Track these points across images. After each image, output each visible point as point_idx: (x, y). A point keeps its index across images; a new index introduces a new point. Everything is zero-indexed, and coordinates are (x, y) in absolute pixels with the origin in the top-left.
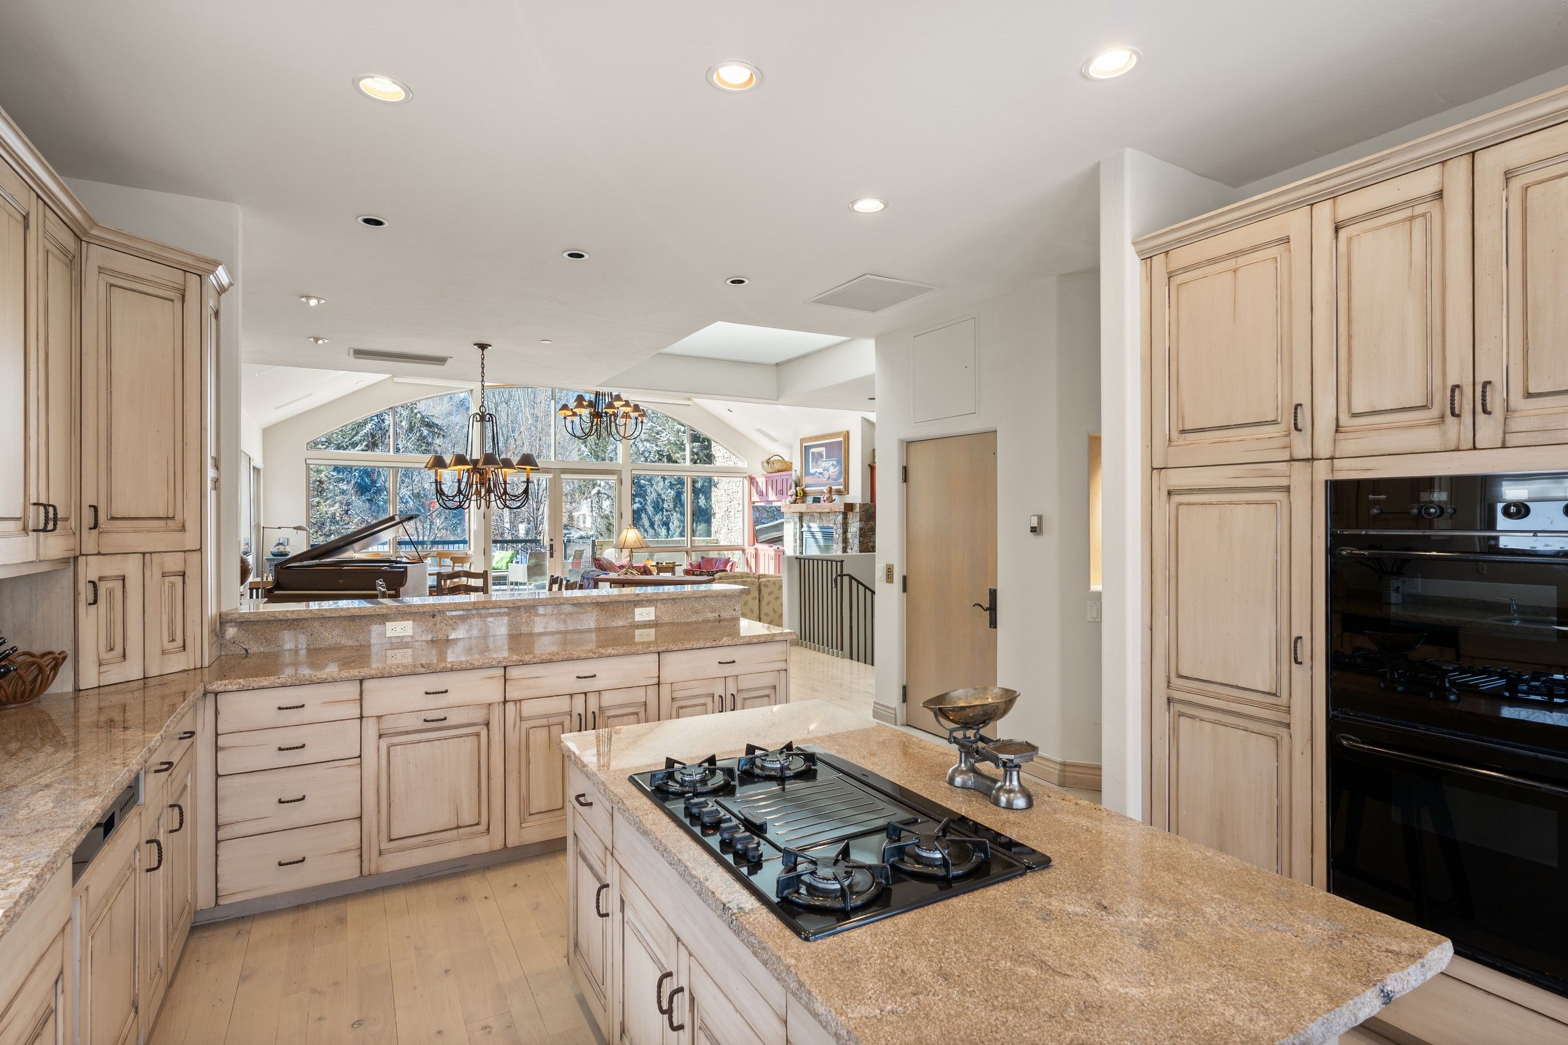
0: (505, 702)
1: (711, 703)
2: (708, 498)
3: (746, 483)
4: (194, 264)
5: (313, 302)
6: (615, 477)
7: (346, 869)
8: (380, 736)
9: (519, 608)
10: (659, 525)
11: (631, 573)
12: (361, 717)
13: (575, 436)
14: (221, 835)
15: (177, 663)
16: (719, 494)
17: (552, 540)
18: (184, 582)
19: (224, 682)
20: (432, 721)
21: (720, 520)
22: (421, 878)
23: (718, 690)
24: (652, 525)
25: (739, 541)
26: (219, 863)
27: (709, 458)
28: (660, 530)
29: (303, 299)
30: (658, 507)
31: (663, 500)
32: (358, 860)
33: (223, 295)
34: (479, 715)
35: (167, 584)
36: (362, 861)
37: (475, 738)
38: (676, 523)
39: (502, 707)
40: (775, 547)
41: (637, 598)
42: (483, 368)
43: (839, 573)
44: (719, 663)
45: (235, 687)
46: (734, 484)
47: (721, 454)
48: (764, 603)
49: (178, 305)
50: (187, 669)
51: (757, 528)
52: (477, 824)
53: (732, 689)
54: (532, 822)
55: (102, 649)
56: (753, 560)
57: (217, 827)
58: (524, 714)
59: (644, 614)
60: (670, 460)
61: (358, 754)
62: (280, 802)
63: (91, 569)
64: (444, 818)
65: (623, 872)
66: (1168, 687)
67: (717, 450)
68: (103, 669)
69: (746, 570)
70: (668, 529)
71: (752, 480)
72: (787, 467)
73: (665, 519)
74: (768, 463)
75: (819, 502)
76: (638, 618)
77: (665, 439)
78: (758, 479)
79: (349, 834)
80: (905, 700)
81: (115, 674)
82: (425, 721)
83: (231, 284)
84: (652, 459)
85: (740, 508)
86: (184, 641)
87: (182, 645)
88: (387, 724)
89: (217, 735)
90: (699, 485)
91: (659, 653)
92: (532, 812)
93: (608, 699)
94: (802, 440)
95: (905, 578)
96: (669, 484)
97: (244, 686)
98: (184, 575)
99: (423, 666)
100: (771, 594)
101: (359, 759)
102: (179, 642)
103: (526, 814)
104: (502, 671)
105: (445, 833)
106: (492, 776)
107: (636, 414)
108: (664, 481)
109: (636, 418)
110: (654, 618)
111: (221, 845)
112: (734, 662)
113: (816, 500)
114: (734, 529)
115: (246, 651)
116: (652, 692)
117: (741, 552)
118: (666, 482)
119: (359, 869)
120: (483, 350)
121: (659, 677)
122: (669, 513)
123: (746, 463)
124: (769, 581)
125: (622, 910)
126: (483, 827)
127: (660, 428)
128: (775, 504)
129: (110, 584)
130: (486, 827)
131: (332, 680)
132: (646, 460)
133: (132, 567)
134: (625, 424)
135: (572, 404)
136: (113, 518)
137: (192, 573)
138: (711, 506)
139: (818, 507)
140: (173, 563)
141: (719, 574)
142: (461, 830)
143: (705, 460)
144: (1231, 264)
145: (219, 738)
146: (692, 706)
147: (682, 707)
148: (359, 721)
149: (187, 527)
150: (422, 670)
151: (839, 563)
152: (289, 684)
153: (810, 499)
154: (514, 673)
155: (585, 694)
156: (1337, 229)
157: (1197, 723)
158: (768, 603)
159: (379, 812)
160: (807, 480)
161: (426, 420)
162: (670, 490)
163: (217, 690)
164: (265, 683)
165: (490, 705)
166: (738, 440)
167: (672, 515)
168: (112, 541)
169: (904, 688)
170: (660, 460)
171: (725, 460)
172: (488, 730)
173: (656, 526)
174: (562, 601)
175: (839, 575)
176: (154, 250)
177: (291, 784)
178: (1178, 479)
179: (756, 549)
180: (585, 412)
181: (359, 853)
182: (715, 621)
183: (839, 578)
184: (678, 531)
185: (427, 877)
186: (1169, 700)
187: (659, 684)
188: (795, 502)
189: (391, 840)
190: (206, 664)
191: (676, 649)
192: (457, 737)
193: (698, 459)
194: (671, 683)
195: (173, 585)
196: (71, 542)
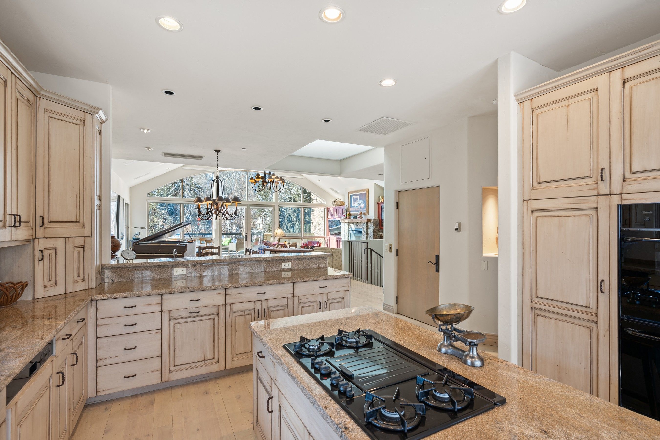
0: (226, 304)
1: (316, 305)
2: (310, 217)
3: (326, 210)
4: (89, 109)
5: (146, 131)
6: (272, 208)
7: (154, 379)
8: (170, 320)
9: (232, 262)
10: (290, 228)
11: (279, 247)
12: (162, 311)
13: (256, 191)
14: (99, 364)
15: (80, 287)
16: (314, 215)
17: (246, 233)
18: (84, 251)
19: (100, 295)
20: (193, 313)
21: (315, 226)
22: (188, 383)
23: (319, 299)
24: (287, 228)
25: (322, 234)
26: (98, 377)
27: (310, 200)
28: (290, 230)
29: (142, 130)
30: (289, 220)
31: (291, 217)
32: (160, 375)
33: (103, 124)
34: (214, 310)
35: (76, 251)
36: (162, 375)
37: (212, 321)
38: (297, 227)
39: (224, 307)
40: (337, 237)
41: (283, 258)
42: (218, 160)
43: (366, 248)
44: (320, 287)
45: (105, 298)
46: (321, 211)
47: (315, 199)
48: (334, 260)
49: (82, 127)
50: (85, 289)
51: (330, 229)
52: (213, 359)
53: (325, 299)
54: (237, 358)
55: (46, 280)
56: (328, 242)
57: (97, 360)
58: (234, 310)
59: (286, 265)
60: (294, 201)
61: (160, 328)
62: (125, 349)
63: (40, 244)
64: (199, 356)
65: (280, 392)
66: (532, 302)
67: (314, 197)
68: (46, 289)
69: (326, 246)
70: (294, 229)
71: (328, 209)
72: (343, 204)
73: (292, 225)
74: (335, 202)
75: (356, 218)
76: (283, 267)
77: (292, 192)
78: (330, 209)
79: (156, 364)
80: (397, 303)
81: (51, 292)
82: (190, 313)
83: (107, 120)
84: (287, 200)
85: (323, 221)
86: (84, 276)
87: (83, 278)
88: (173, 314)
89: (97, 319)
90: (306, 211)
91: (293, 283)
92: (237, 354)
93: (271, 303)
94: (349, 193)
95: (397, 250)
96: (294, 211)
97: (109, 297)
98: (84, 247)
99: (189, 288)
100: (337, 256)
101: (161, 330)
102: (82, 277)
103: (235, 354)
104: (224, 291)
105: (199, 362)
106: (220, 337)
107: (281, 181)
108: (292, 209)
109: (281, 183)
110: (290, 267)
111: (99, 369)
112: (326, 287)
113: (355, 217)
114: (321, 229)
115: (113, 281)
116: (290, 300)
117: (323, 239)
118: (293, 210)
119: (161, 379)
120: (218, 153)
121: (293, 293)
122: (294, 223)
123: (326, 202)
124: (336, 251)
125: (280, 411)
126: (215, 360)
127: (290, 188)
128: (337, 219)
129: (49, 251)
130: (217, 360)
131: (148, 295)
132: (285, 201)
133: (60, 244)
134: (277, 186)
135: (254, 178)
136: (51, 222)
137: (87, 246)
138: (311, 220)
139: (356, 220)
140: (79, 242)
141: (315, 248)
142: (206, 361)
143: (308, 201)
144: (566, 103)
145: (98, 320)
146: (308, 306)
147: (303, 307)
148: (160, 313)
149: (85, 226)
150: (189, 290)
151: (366, 244)
152: (129, 296)
153: (352, 217)
154: (230, 291)
155: (261, 301)
156: (624, 83)
157: (547, 319)
158: (336, 260)
159: (169, 354)
160: (351, 209)
161: (197, 185)
162: (294, 213)
163: (97, 299)
164: (119, 296)
165: (219, 306)
166: (322, 193)
167: (295, 223)
168: (50, 232)
169: (397, 297)
170: (290, 201)
171: (317, 201)
172: (218, 317)
173: (288, 228)
174: (251, 259)
175: (366, 249)
176: (70, 102)
177: (130, 341)
178: (536, 205)
179: (329, 238)
180: (260, 181)
181: (160, 372)
182: (317, 268)
183: (366, 250)
184: (298, 230)
185: (191, 382)
186: (532, 308)
187: (293, 297)
188: (346, 218)
189: (175, 366)
190: (94, 287)
191: (301, 281)
192: (204, 320)
193: (306, 200)
194: (299, 296)
195: (79, 252)
196: (30, 232)
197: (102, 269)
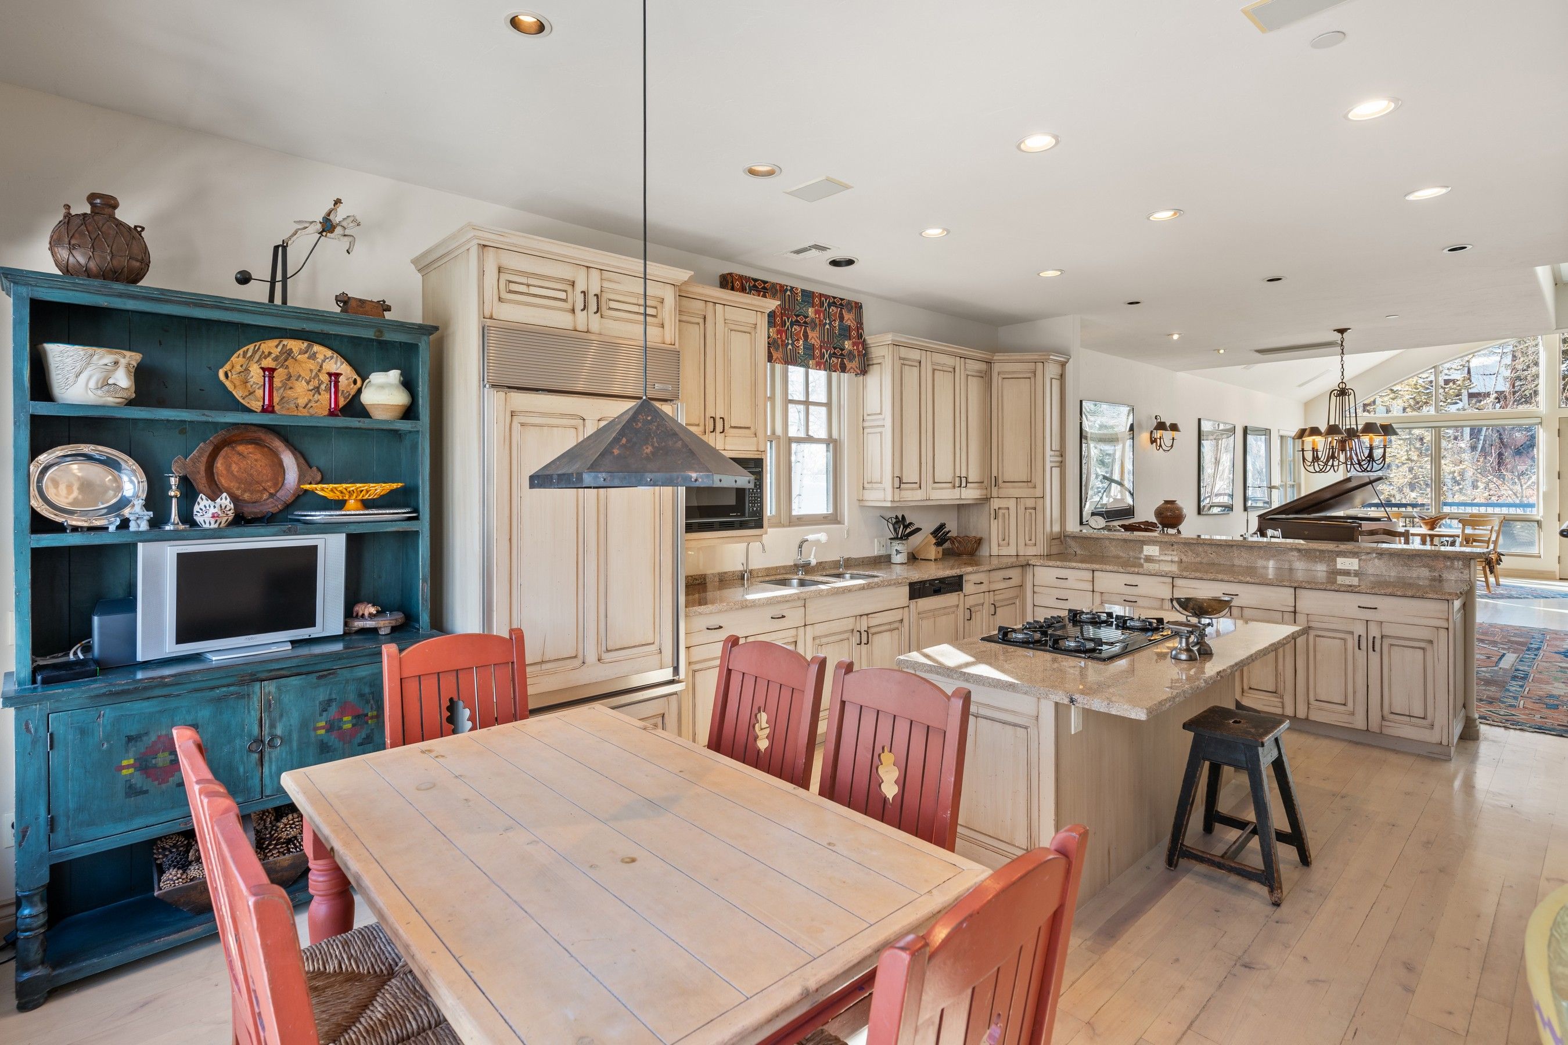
1: (1350, 640)
12: (1093, 591)
18: (1036, 513)
20: (1129, 601)
23: (1359, 629)
34: (1156, 605)
35: (1028, 513)
41: (1337, 549)
44: (1359, 607)
45: (1039, 564)
49: (1033, 379)
53: (1374, 631)
55: (1000, 539)
63: (995, 504)
68: (1000, 549)
76: (1339, 566)
81: (1004, 551)
82: (1125, 601)
86: (1035, 541)
87: (1035, 543)
88: (1107, 599)
97: (1044, 565)
98: (1036, 509)
99: (1122, 568)
102: (1033, 541)
104: (1171, 580)
110: (1358, 568)
112: (1376, 608)
115: (1075, 552)
116: (1289, 618)
120: (1342, 334)
121: (1295, 607)
129: (1003, 511)
131: (1079, 568)
133: (1011, 504)
136: (1004, 482)
137: (1039, 508)
140: (1030, 503)
145: (1034, 587)
146: (1330, 637)
147: (1318, 636)
149: (1037, 486)
150: (1124, 571)
152: (1060, 566)
154: (1180, 582)
163: (1033, 564)
164: (1050, 564)
165: (1164, 600)
168: (1004, 492)
190: (1045, 554)
194: (1308, 615)
195: (1031, 514)
196: (985, 492)
197: (1064, 536)
